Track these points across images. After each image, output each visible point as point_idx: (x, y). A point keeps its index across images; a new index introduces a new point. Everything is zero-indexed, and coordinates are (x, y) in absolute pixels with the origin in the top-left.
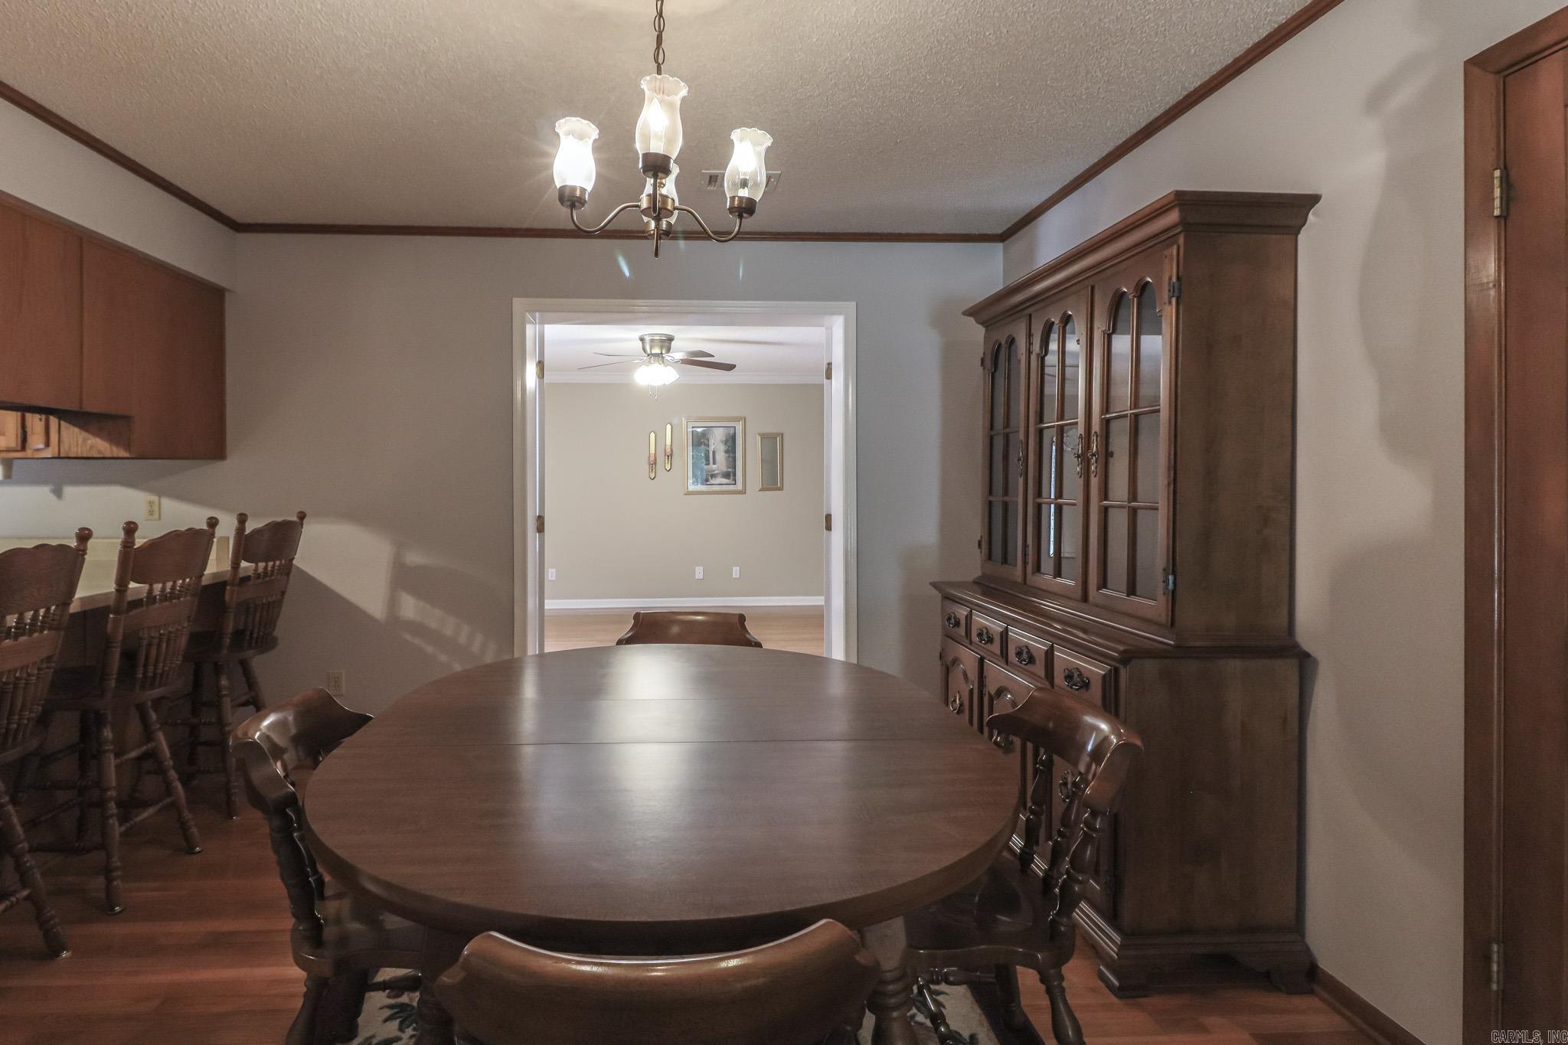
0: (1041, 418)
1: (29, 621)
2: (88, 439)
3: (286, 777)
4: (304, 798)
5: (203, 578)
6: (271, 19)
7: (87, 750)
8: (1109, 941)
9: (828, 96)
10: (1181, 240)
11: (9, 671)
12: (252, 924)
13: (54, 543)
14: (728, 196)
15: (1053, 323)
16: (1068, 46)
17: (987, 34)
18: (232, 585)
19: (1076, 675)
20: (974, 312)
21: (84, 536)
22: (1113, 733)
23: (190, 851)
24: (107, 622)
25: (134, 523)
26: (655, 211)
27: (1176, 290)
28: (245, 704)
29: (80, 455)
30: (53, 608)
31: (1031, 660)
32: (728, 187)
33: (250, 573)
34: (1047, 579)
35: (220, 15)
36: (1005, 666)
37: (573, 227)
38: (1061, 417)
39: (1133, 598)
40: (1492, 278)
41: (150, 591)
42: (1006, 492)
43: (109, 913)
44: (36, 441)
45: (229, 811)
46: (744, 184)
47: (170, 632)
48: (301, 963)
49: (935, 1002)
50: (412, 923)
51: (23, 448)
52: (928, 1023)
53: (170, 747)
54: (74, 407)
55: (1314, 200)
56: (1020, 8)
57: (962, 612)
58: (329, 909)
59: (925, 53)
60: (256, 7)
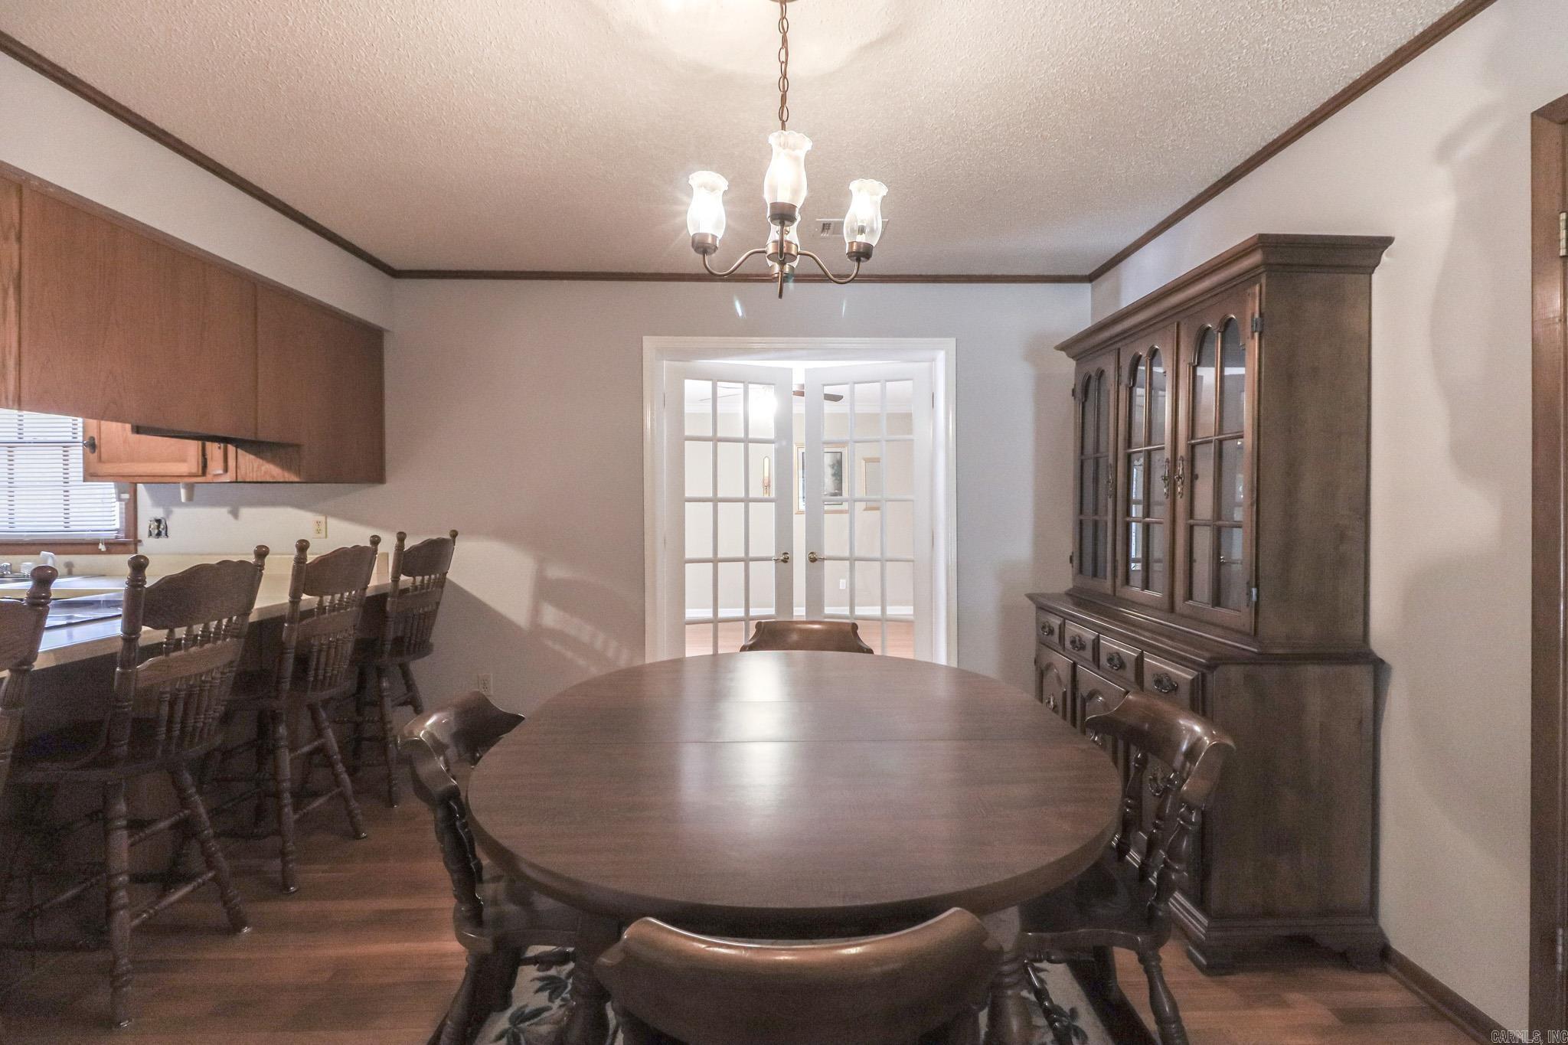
0: (1129, 443)
1: (213, 630)
2: (263, 465)
3: (448, 770)
4: (467, 791)
5: (367, 591)
6: (428, 84)
7: (263, 747)
8: (1197, 922)
9: (934, 150)
10: (1264, 281)
11: (196, 675)
12: (413, 903)
13: (235, 559)
14: (847, 242)
15: (1141, 356)
16: (1156, 101)
17: (1082, 91)
18: (392, 597)
19: (1165, 680)
20: (1064, 347)
21: (262, 553)
22: (1206, 735)
23: (357, 836)
24: (281, 632)
25: (304, 541)
26: (781, 257)
27: (1259, 326)
28: (405, 704)
29: (255, 480)
30: (235, 618)
31: (1122, 666)
32: (848, 233)
33: (409, 585)
34: (1136, 590)
35: (381, 80)
36: (1096, 671)
37: (707, 272)
38: (1149, 442)
39: (1217, 609)
40: (1558, 314)
41: (321, 602)
42: (1096, 511)
43: (284, 892)
44: (215, 467)
45: (390, 800)
46: (862, 230)
47: (338, 640)
48: (462, 939)
49: (1038, 978)
50: (560, 904)
51: (204, 473)
52: (1032, 997)
53: (338, 742)
54: (249, 436)
55: (1386, 242)
56: (1114, 67)
57: (1055, 621)
58: (487, 891)
59: (1024, 110)
60: (414, 73)
